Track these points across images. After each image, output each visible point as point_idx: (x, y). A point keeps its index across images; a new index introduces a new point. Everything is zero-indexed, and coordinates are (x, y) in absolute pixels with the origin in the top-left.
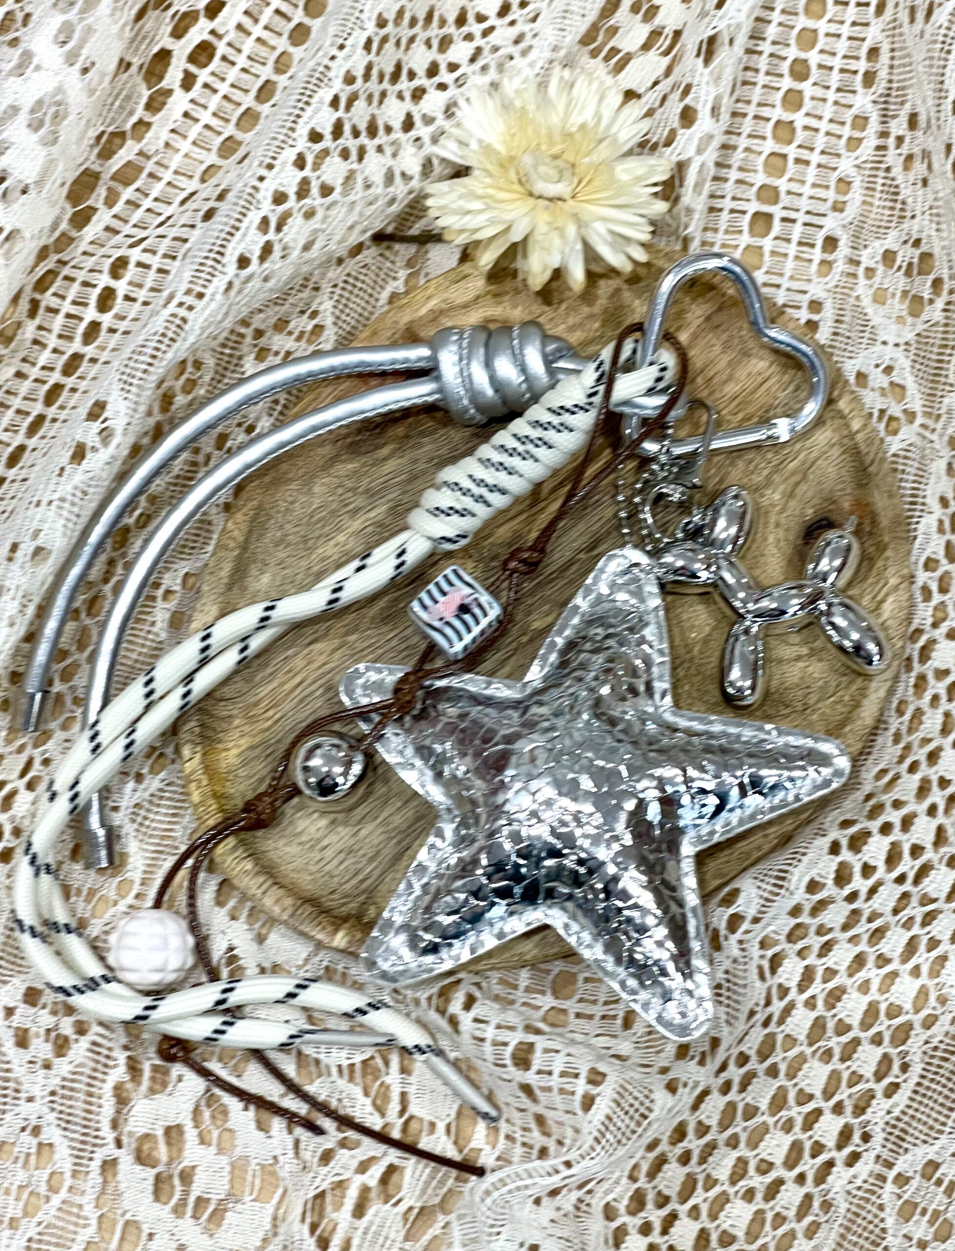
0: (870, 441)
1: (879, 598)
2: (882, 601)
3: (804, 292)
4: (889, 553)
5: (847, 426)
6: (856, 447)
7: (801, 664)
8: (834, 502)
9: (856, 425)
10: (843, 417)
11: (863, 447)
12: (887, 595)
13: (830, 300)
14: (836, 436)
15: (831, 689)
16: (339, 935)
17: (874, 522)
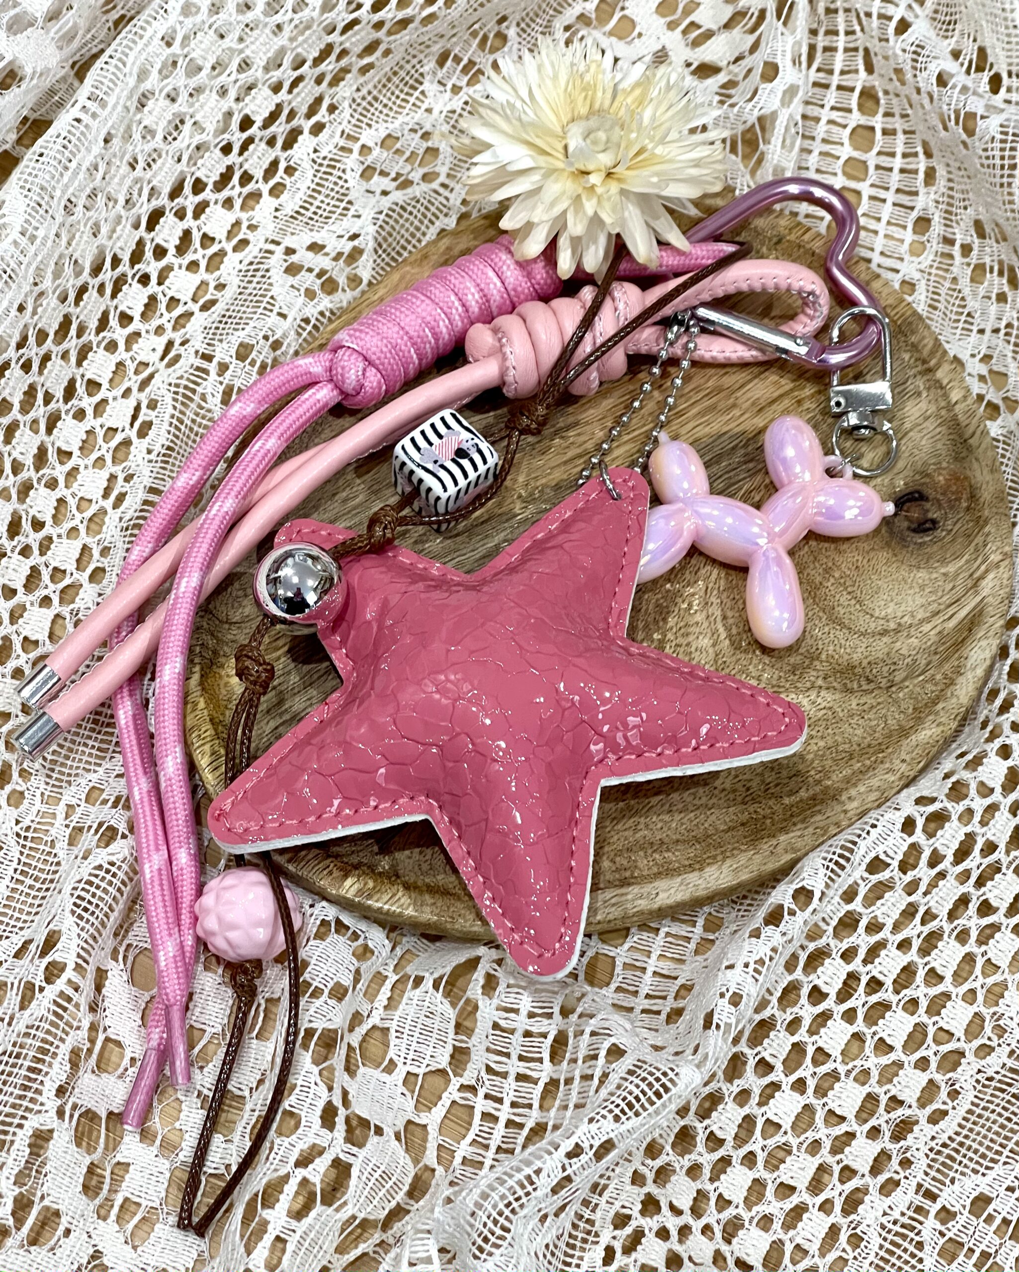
0: (970, 414)
1: (976, 576)
2: (982, 578)
3: (897, 271)
4: (988, 528)
5: (946, 396)
6: (955, 418)
7: (885, 639)
8: (928, 475)
9: (955, 396)
10: (942, 388)
11: (963, 419)
12: (987, 571)
13: (924, 282)
14: (933, 409)
15: (922, 666)
16: (349, 882)
17: (973, 497)
